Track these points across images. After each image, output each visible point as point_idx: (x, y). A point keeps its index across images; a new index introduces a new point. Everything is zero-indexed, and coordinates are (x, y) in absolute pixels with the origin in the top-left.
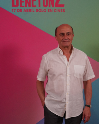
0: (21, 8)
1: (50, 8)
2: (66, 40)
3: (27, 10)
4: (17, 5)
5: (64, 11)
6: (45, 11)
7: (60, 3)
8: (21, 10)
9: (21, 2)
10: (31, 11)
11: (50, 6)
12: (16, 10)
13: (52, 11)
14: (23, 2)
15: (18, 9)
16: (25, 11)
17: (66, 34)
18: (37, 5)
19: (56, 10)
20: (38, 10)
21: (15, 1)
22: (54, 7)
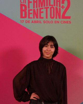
1: (57, 20)
3: (35, 22)
4: (25, 17)
5: (71, 23)
6: (52, 22)
7: (66, 15)
8: (29, 22)
9: (29, 14)
10: (39, 22)
11: (56, 18)
12: (25, 22)
13: (59, 23)
14: (31, 13)
15: (26, 21)
16: (32, 22)
18: (45, 17)
19: (62, 21)
20: (45, 22)
21: (24, 12)
22: (60, 18)
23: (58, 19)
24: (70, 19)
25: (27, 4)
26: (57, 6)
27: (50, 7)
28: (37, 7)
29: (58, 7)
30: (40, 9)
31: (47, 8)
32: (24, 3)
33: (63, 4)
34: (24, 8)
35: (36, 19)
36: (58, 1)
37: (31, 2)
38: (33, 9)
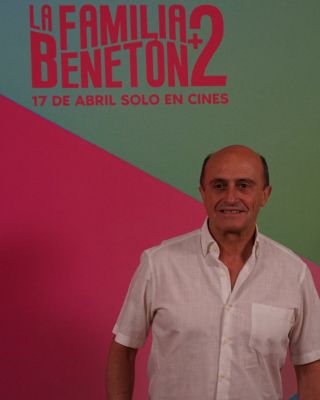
0: (68, 91)
1: (172, 91)
2: (233, 205)
3: (88, 100)
4: (52, 82)
5: (227, 101)
6: (154, 100)
7: (210, 71)
8: (65, 101)
9: (66, 69)
10: (104, 102)
11: (172, 83)
12: (49, 100)
13: (181, 102)
14: (74, 69)
15: (54, 97)
16: (80, 101)
17: (232, 185)
18: (127, 81)
19: (194, 95)
20: (129, 99)
21: (44, 65)
22: (187, 85)
23: (178, 89)
24: (224, 84)
25: (56, 34)
26: (173, 36)
27: (145, 42)
28: (94, 44)
29: (178, 43)
30: (106, 50)
31: (133, 48)
32: (44, 29)
33: (195, 31)
34: (44, 48)
35: (92, 91)
36: (177, 19)
37: (72, 25)
38: (79, 50)
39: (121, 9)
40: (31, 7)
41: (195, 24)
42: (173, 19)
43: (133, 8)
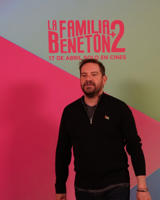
0: (63, 54)
1: (104, 54)
3: (71, 58)
4: (56, 51)
5: (125, 58)
6: (97, 57)
7: (119, 46)
8: (62, 58)
9: (62, 46)
10: (77, 58)
11: (104, 51)
12: (55, 58)
13: (107, 58)
14: (65, 45)
15: (57, 57)
16: (67, 58)
18: (86, 49)
19: (113, 56)
20: (87, 57)
21: (54, 44)
22: (110, 52)
23: (106, 53)
24: (124, 51)
25: (58, 32)
26: (104, 33)
27: (93, 35)
28: (73, 36)
29: (106, 35)
30: (78, 38)
31: (88, 37)
32: (54, 30)
33: (113, 30)
34: (53, 37)
35: (72, 54)
36: (106, 26)
37: (65, 28)
38: (67, 38)
39: (84, 22)
40: (49, 21)
41: (113, 28)
42: (104, 26)
43: (89, 21)
